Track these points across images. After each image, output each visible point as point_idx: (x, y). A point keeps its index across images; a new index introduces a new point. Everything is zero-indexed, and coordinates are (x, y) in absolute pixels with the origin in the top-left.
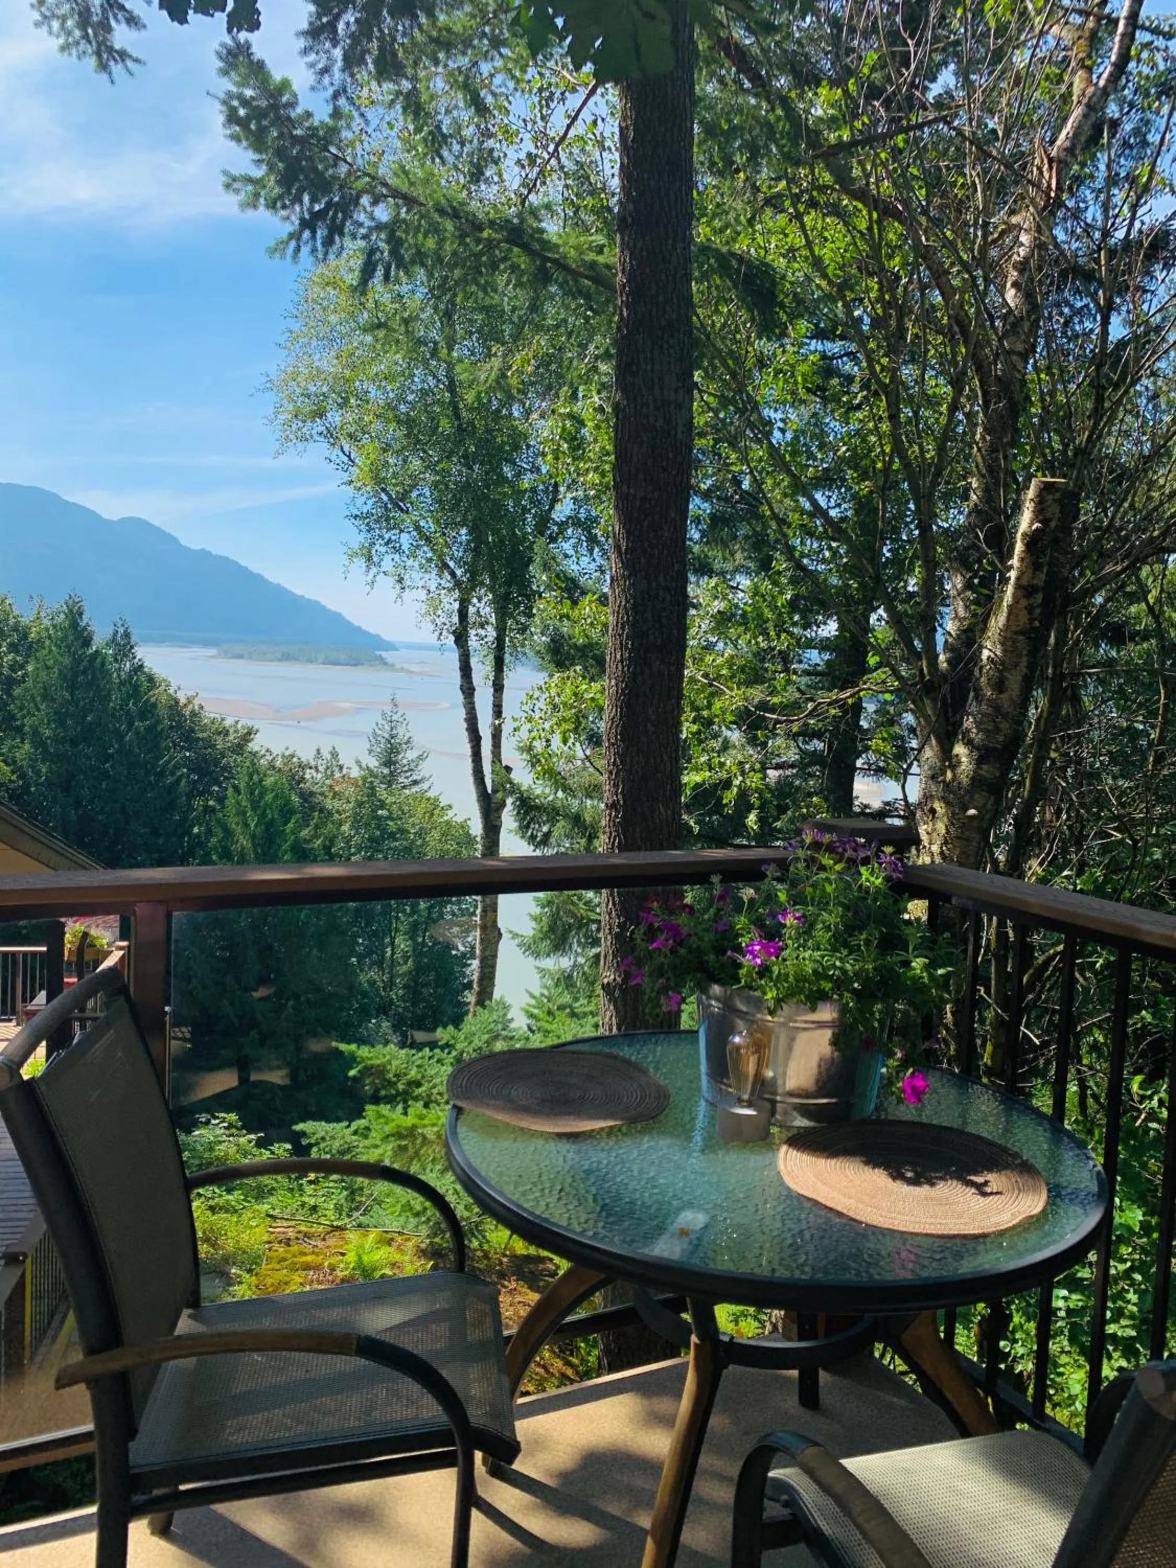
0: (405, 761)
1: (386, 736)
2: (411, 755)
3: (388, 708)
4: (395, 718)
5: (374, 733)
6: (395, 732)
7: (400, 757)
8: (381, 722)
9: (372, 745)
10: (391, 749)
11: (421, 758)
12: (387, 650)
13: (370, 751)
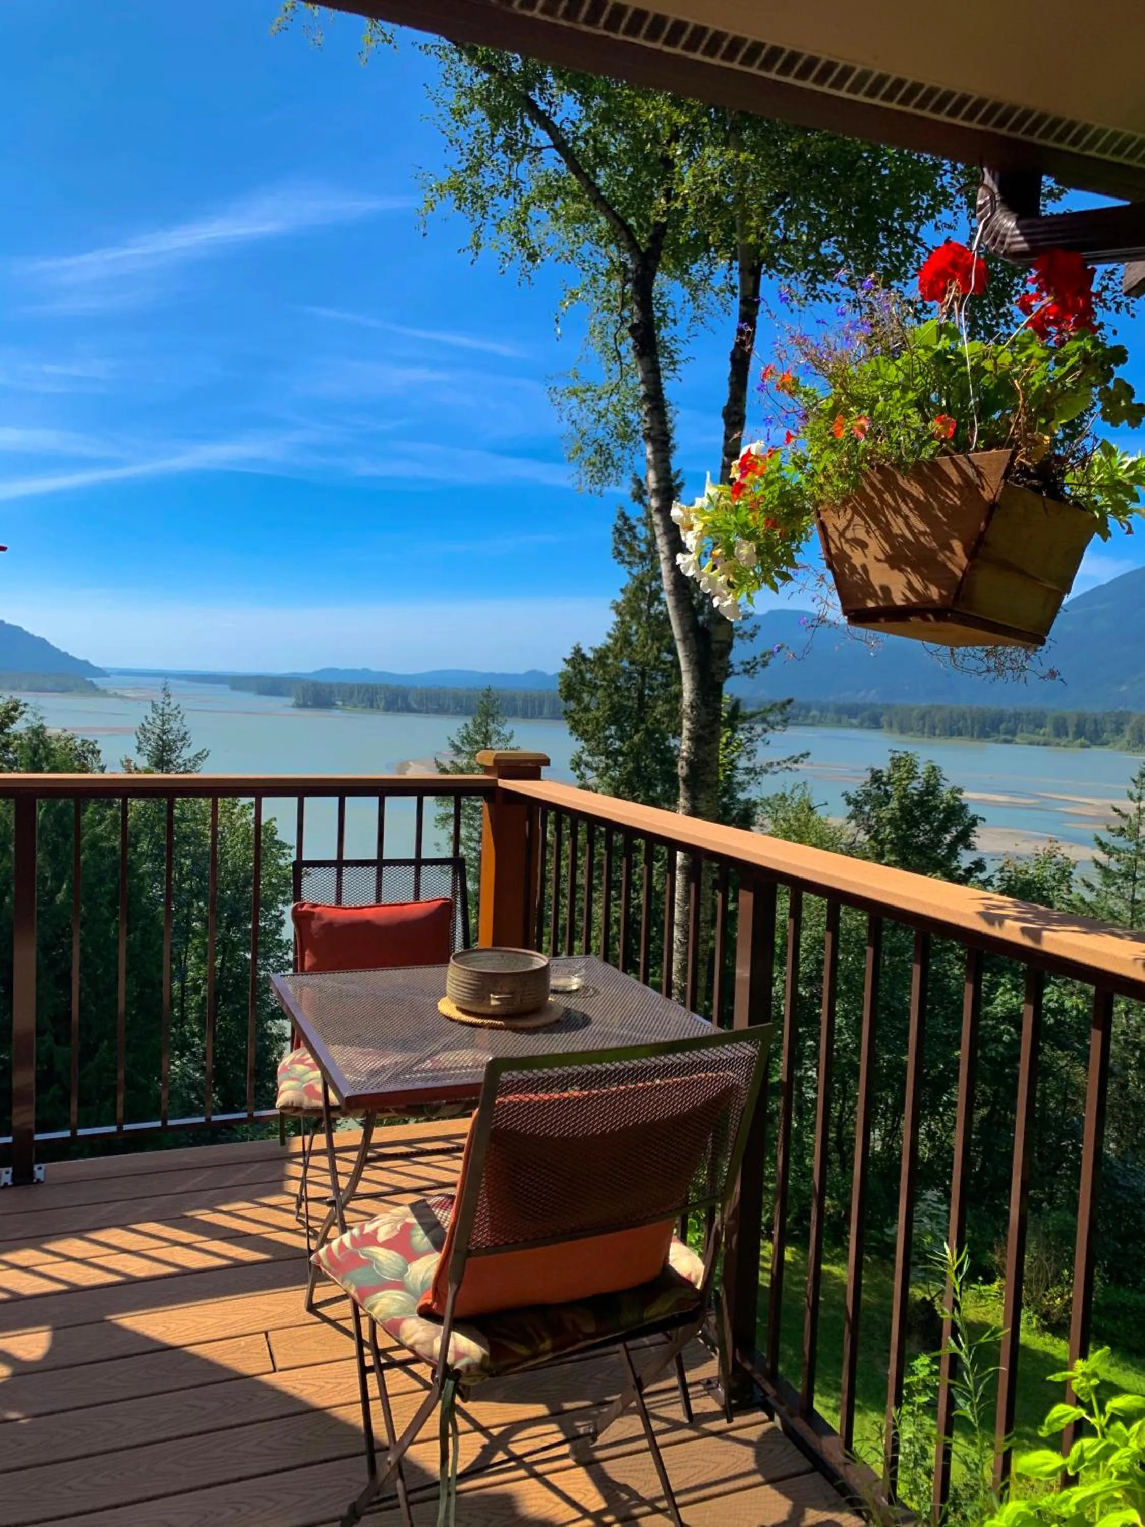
0: (180, 761)
1: (157, 731)
2: (187, 753)
3: (159, 698)
4: (167, 710)
5: (144, 729)
6: (167, 727)
7: (174, 755)
8: (151, 715)
9: (140, 743)
10: (164, 747)
11: (199, 757)
12: (97, 676)
13: (139, 749)
